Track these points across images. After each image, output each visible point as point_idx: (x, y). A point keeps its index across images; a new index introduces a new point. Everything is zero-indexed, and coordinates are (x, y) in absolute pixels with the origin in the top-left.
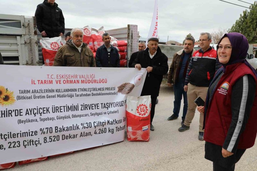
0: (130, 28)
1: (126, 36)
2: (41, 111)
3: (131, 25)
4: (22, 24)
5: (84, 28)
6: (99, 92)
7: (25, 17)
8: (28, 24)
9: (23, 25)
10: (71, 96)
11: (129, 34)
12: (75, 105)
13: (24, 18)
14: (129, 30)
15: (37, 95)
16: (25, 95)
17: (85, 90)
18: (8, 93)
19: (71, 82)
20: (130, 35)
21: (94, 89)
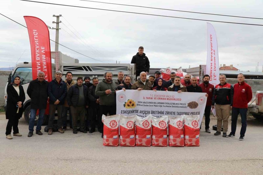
0: (202, 67)
1: (198, 73)
2: (146, 112)
4: (128, 68)
5: (166, 69)
6: (176, 105)
8: (132, 68)
10: (161, 106)
11: (200, 72)
12: (162, 111)
13: (130, 65)
14: (201, 69)
15: (145, 104)
16: (140, 104)
17: (168, 104)
18: (134, 103)
19: (162, 99)
20: (202, 72)
21: (174, 104)
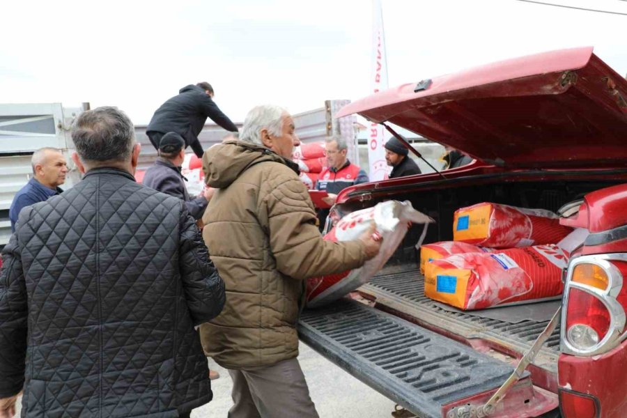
0: (332, 108)
1: (323, 130)
3: (335, 102)
4: (56, 124)
7: (63, 106)
9: (60, 127)
11: (330, 124)
13: (62, 109)
14: (330, 114)
20: (334, 126)
